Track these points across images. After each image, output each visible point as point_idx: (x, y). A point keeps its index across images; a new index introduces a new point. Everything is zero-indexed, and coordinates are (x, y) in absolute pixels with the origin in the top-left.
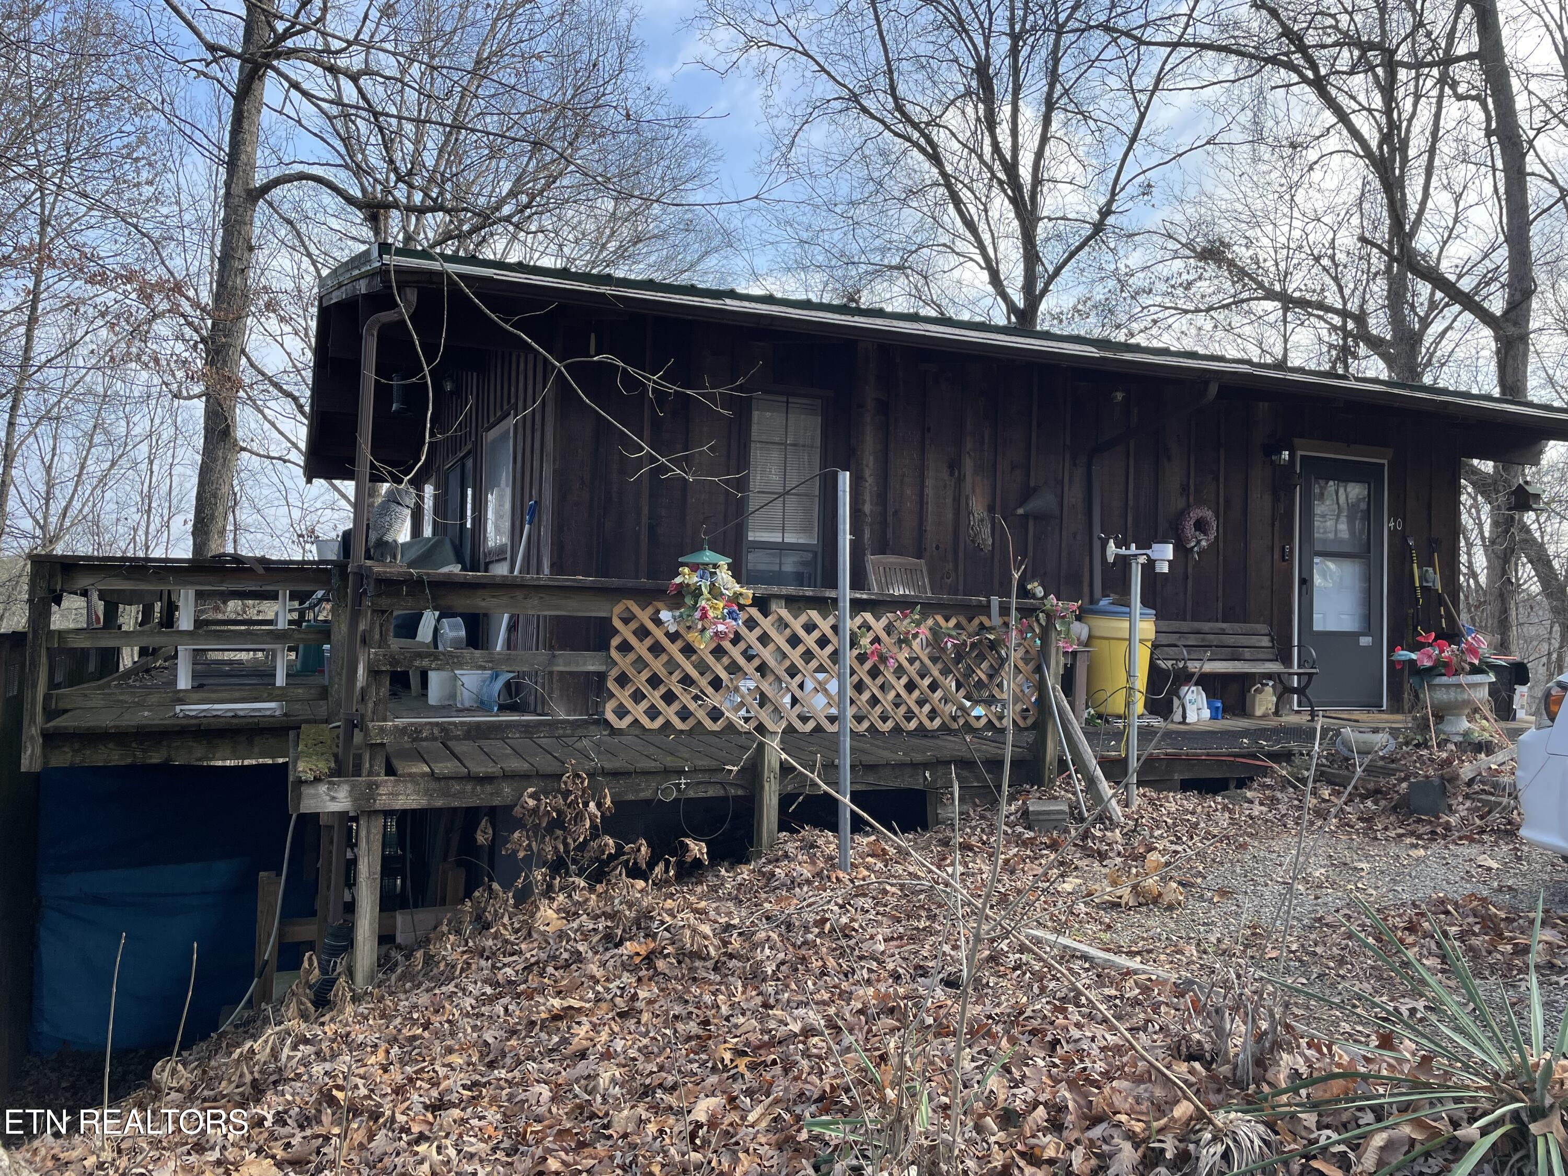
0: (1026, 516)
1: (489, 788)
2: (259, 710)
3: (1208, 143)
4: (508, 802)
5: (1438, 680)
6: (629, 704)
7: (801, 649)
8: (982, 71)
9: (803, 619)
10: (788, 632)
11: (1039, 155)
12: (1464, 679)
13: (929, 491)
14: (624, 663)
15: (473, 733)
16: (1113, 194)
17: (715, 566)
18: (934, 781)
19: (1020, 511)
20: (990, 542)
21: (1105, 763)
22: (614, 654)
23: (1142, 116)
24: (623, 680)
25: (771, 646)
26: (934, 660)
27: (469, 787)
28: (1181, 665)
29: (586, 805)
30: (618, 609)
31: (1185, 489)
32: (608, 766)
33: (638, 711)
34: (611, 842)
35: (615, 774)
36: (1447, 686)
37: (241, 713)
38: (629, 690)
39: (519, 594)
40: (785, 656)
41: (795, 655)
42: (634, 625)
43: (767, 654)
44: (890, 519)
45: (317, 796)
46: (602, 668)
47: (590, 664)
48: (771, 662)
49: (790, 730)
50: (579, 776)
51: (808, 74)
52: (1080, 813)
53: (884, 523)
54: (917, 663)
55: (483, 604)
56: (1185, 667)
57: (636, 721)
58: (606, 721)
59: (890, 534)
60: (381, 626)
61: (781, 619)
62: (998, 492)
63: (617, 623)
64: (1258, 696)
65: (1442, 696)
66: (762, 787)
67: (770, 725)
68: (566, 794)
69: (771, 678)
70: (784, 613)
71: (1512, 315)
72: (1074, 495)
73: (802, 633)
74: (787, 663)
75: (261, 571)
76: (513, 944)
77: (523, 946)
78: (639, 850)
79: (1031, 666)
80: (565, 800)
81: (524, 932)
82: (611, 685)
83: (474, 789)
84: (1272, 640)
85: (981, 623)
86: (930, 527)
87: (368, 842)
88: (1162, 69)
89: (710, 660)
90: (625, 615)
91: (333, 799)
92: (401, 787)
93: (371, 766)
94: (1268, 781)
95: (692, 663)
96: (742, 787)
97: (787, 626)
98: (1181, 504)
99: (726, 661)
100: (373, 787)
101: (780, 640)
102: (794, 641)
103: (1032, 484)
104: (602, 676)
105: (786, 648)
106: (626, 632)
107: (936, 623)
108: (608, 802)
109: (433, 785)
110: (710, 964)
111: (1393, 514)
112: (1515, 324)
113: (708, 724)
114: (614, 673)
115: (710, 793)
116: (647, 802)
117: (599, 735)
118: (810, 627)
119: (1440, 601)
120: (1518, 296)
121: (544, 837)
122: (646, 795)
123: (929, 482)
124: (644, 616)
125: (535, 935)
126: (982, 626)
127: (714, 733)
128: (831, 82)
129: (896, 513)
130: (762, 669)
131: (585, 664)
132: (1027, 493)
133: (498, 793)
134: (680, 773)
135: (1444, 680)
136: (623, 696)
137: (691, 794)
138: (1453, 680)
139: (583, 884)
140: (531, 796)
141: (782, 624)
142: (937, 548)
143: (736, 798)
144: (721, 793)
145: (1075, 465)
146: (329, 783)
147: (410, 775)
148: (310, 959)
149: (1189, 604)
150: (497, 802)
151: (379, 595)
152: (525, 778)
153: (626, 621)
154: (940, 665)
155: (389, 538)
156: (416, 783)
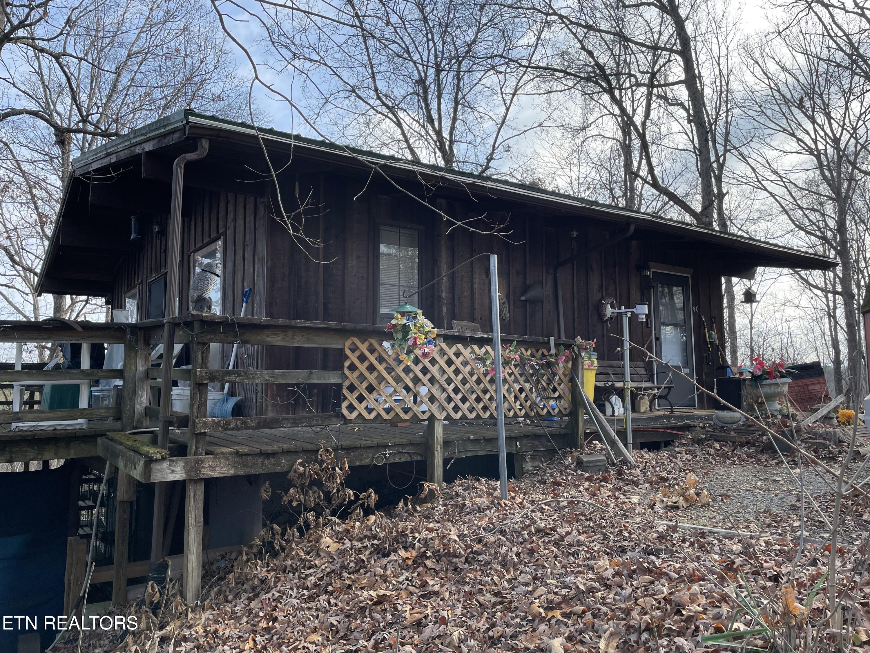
0: (525, 301)
1: (272, 461)
2: (71, 425)
3: (539, 126)
4: (285, 469)
5: (765, 382)
6: (356, 403)
7: (453, 368)
9: (454, 349)
10: (446, 357)
11: (452, 128)
12: (779, 381)
13: (476, 286)
14: (352, 377)
15: (262, 424)
16: (494, 150)
18: (521, 448)
19: (523, 298)
20: (508, 315)
22: (347, 371)
23: (508, 109)
24: (352, 388)
25: (437, 366)
26: (521, 375)
27: (260, 460)
28: (610, 383)
29: (334, 469)
30: (348, 343)
31: (601, 287)
32: (345, 443)
33: (361, 408)
34: (351, 492)
35: (348, 449)
36: (770, 385)
37: (59, 428)
38: (356, 394)
39: (290, 333)
40: (444, 371)
41: (450, 371)
42: (357, 353)
43: (434, 370)
44: (456, 302)
45: (160, 470)
46: (339, 381)
47: (332, 378)
48: (437, 376)
49: (448, 417)
50: (327, 450)
53: (453, 304)
54: (513, 376)
55: (268, 339)
56: (613, 385)
57: (360, 414)
58: (343, 415)
59: (456, 311)
60: (203, 353)
61: (442, 349)
62: (511, 287)
63: (348, 352)
64: (642, 401)
65: (768, 390)
66: (433, 454)
67: (438, 415)
68: (321, 462)
69: (437, 386)
70: (444, 345)
71: (705, 213)
72: (548, 290)
73: (453, 358)
74: (446, 376)
75: (80, 329)
76: (310, 561)
77: (317, 562)
78: (370, 496)
80: (321, 467)
81: (314, 553)
82: (345, 392)
83: (263, 462)
84: (646, 371)
85: (543, 353)
86: (477, 306)
87: (194, 501)
88: (517, 85)
89: (402, 375)
90: (352, 347)
91: (173, 471)
92: (217, 462)
93: (197, 448)
94: (684, 441)
95: (392, 377)
96: (421, 455)
97: (445, 353)
98: (599, 296)
99: (411, 375)
100: (200, 462)
101: (442, 362)
102: (450, 363)
103: (528, 283)
104: (339, 386)
105: (445, 367)
106: (353, 358)
107: (522, 353)
108: (347, 465)
109: (238, 460)
110: (463, 559)
111: (695, 304)
112: (707, 217)
113: (402, 415)
114: (347, 383)
115: (403, 459)
116: (367, 466)
117: (337, 424)
118: (458, 354)
119: (718, 350)
120: (707, 203)
121: (307, 492)
122: (366, 462)
123: (476, 281)
124: (363, 348)
125: (322, 554)
126: (543, 355)
127: (406, 421)
128: (341, 81)
129: (459, 298)
130: (432, 380)
131: (329, 378)
132: (526, 289)
133: (278, 464)
134: (386, 447)
135: (768, 381)
136: (352, 398)
137: (392, 460)
138: (773, 381)
139: (337, 521)
140: (301, 464)
141: (443, 353)
142: (481, 319)
143: (417, 462)
144: (409, 459)
145: (548, 273)
146: (170, 461)
147: (223, 453)
148: (152, 586)
149: (606, 350)
150: (278, 469)
151: (202, 333)
152: (295, 453)
153: (353, 351)
154: (524, 378)
155: (206, 296)
156: (227, 459)
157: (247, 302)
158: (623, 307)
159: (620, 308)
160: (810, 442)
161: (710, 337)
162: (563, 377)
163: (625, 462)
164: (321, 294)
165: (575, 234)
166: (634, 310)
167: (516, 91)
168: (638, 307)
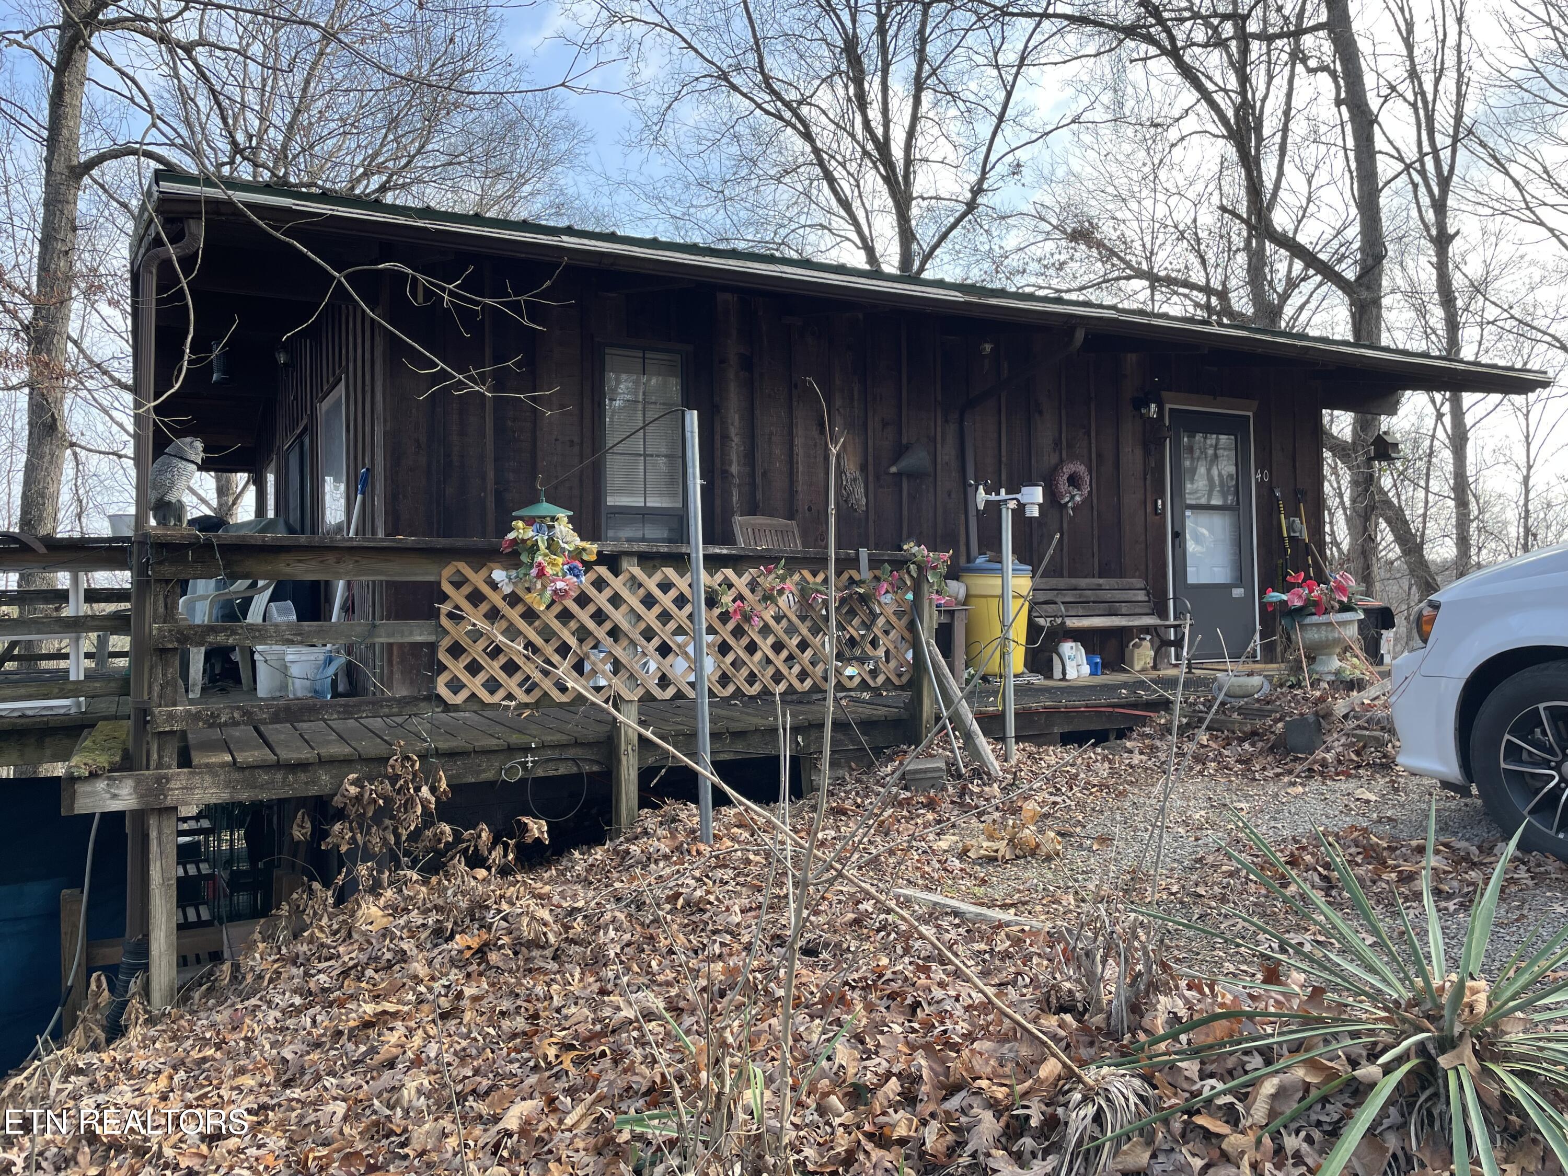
0: (899, 474)
1: (303, 777)
2: (51, 708)
3: (1073, 122)
4: (328, 790)
5: (1310, 620)
6: (464, 677)
7: (656, 610)
8: (851, 47)
9: (658, 577)
10: (642, 592)
11: (911, 134)
12: (1334, 617)
13: (799, 450)
14: (457, 632)
15: (282, 715)
16: (984, 173)
17: (553, 519)
18: (807, 745)
19: (893, 469)
20: (864, 501)
21: (982, 719)
22: (444, 621)
23: (1009, 95)
24: (456, 650)
25: (624, 608)
26: (803, 618)
27: (279, 777)
28: (1059, 621)
29: (418, 789)
30: (447, 572)
31: (1057, 444)
32: (443, 745)
33: (475, 684)
34: (447, 829)
35: (452, 755)
36: (1318, 625)
37: (30, 713)
38: (465, 660)
39: (331, 558)
40: (639, 618)
41: (651, 617)
42: (466, 589)
43: (618, 616)
44: (759, 480)
45: (94, 793)
46: (432, 638)
47: (419, 633)
48: (625, 625)
49: (648, 698)
50: (408, 758)
51: (675, 51)
52: (958, 769)
53: (753, 485)
54: (784, 621)
55: (288, 570)
56: (1063, 623)
57: (473, 695)
58: (438, 697)
59: (759, 496)
60: (166, 597)
61: (633, 578)
62: (870, 450)
63: (447, 588)
64: (1137, 651)
65: (1314, 635)
66: (619, 761)
67: (626, 694)
68: (394, 779)
69: (625, 642)
70: (637, 571)
71: (1365, 280)
72: (947, 452)
73: (657, 592)
74: (643, 626)
75: (43, 550)
76: (329, 947)
77: (341, 949)
78: (479, 836)
79: (905, 621)
80: (393, 785)
81: (343, 933)
82: (443, 657)
83: (285, 779)
84: (1148, 594)
85: (851, 578)
86: (801, 487)
87: (160, 844)
88: (1026, 47)
89: (556, 625)
90: (456, 579)
91: (115, 796)
92: (197, 780)
93: (160, 757)
94: (1147, 730)
95: (535, 629)
96: (598, 762)
97: (640, 585)
98: (1054, 459)
99: (573, 625)
100: (162, 782)
101: (633, 601)
102: (649, 601)
103: (904, 441)
104: (433, 647)
105: (641, 609)
106: (458, 597)
107: (803, 578)
108: (443, 785)
109: (236, 775)
110: (549, 952)
111: (1260, 466)
112: (1368, 288)
113: (556, 694)
114: (446, 643)
115: (562, 771)
116: (492, 784)
117: (430, 712)
118: (665, 586)
119: (1307, 550)
120: (1370, 261)
121: (369, 827)
122: (488, 776)
123: (799, 441)
124: (477, 579)
125: (355, 936)
126: (851, 581)
127: (561, 705)
128: (700, 60)
129: (764, 474)
130: (615, 633)
131: (411, 634)
132: (900, 451)
133: (314, 782)
134: (526, 750)
135: (1315, 619)
136: (457, 668)
137: (540, 773)
138: (1323, 619)
139: (415, 877)
140: (352, 783)
141: (634, 583)
142: (810, 509)
143: (590, 775)
144: (574, 770)
145: (946, 421)
146: (109, 778)
147: (207, 765)
148: (98, 979)
149: (1066, 561)
150: (313, 791)
151: (161, 563)
152: (346, 763)
153: (457, 585)
154: (808, 623)
155: (172, 498)
156: (215, 775)
157: (363, 493)
158: (1003, 491)
159: (998, 494)
160: (1354, 736)
161: (1290, 528)
162: (893, 619)
163: (981, 773)
164: (491, 475)
165: (988, 347)
166: (1018, 496)
167: (1023, 59)
168: (1024, 490)
